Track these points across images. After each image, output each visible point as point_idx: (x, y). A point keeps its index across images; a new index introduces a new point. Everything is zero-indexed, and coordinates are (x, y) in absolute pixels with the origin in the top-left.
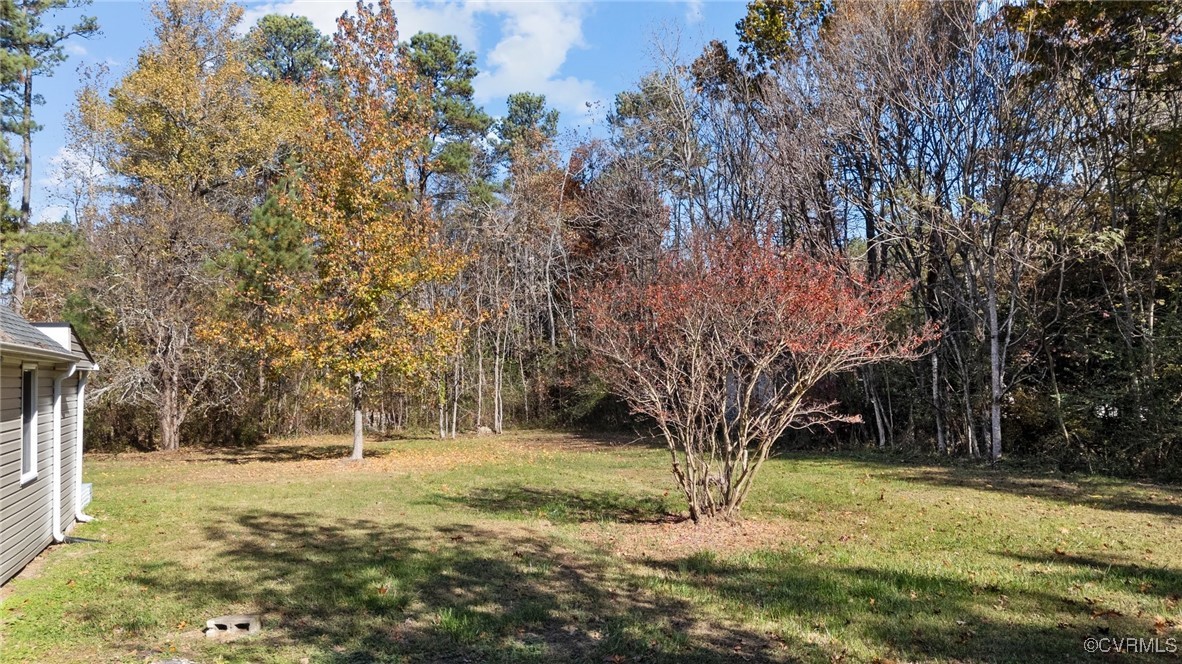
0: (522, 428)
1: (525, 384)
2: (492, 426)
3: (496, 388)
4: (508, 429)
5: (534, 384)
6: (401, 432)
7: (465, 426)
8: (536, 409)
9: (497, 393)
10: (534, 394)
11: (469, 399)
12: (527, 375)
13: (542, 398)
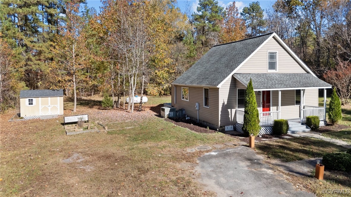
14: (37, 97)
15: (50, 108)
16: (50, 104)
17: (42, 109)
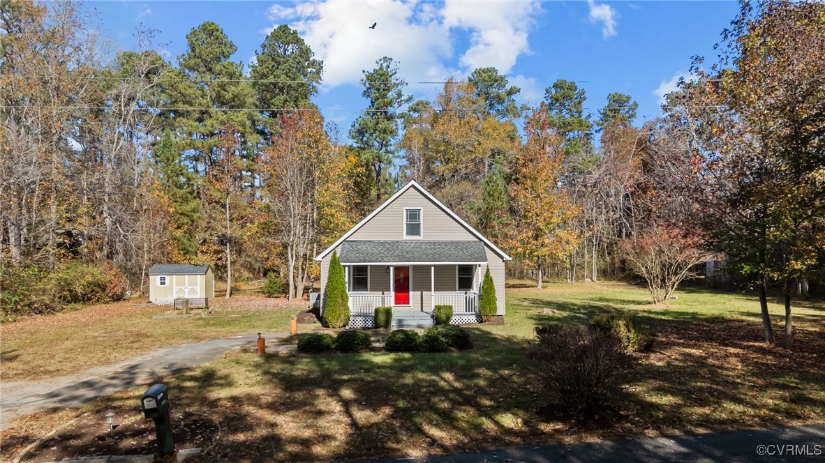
0: (606, 279)
1: (608, 259)
2: (591, 278)
3: (593, 260)
4: (599, 280)
5: (613, 259)
6: (547, 280)
7: (580, 278)
8: (613, 271)
9: (594, 262)
10: (613, 264)
11: (581, 266)
12: (609, 254)
13: (617, 265)
14: (171, 274)
15: (187, 291)
16: (187, 286)
17: (176, 292)
